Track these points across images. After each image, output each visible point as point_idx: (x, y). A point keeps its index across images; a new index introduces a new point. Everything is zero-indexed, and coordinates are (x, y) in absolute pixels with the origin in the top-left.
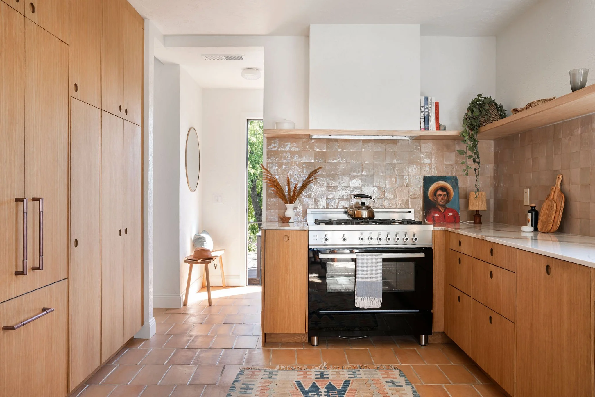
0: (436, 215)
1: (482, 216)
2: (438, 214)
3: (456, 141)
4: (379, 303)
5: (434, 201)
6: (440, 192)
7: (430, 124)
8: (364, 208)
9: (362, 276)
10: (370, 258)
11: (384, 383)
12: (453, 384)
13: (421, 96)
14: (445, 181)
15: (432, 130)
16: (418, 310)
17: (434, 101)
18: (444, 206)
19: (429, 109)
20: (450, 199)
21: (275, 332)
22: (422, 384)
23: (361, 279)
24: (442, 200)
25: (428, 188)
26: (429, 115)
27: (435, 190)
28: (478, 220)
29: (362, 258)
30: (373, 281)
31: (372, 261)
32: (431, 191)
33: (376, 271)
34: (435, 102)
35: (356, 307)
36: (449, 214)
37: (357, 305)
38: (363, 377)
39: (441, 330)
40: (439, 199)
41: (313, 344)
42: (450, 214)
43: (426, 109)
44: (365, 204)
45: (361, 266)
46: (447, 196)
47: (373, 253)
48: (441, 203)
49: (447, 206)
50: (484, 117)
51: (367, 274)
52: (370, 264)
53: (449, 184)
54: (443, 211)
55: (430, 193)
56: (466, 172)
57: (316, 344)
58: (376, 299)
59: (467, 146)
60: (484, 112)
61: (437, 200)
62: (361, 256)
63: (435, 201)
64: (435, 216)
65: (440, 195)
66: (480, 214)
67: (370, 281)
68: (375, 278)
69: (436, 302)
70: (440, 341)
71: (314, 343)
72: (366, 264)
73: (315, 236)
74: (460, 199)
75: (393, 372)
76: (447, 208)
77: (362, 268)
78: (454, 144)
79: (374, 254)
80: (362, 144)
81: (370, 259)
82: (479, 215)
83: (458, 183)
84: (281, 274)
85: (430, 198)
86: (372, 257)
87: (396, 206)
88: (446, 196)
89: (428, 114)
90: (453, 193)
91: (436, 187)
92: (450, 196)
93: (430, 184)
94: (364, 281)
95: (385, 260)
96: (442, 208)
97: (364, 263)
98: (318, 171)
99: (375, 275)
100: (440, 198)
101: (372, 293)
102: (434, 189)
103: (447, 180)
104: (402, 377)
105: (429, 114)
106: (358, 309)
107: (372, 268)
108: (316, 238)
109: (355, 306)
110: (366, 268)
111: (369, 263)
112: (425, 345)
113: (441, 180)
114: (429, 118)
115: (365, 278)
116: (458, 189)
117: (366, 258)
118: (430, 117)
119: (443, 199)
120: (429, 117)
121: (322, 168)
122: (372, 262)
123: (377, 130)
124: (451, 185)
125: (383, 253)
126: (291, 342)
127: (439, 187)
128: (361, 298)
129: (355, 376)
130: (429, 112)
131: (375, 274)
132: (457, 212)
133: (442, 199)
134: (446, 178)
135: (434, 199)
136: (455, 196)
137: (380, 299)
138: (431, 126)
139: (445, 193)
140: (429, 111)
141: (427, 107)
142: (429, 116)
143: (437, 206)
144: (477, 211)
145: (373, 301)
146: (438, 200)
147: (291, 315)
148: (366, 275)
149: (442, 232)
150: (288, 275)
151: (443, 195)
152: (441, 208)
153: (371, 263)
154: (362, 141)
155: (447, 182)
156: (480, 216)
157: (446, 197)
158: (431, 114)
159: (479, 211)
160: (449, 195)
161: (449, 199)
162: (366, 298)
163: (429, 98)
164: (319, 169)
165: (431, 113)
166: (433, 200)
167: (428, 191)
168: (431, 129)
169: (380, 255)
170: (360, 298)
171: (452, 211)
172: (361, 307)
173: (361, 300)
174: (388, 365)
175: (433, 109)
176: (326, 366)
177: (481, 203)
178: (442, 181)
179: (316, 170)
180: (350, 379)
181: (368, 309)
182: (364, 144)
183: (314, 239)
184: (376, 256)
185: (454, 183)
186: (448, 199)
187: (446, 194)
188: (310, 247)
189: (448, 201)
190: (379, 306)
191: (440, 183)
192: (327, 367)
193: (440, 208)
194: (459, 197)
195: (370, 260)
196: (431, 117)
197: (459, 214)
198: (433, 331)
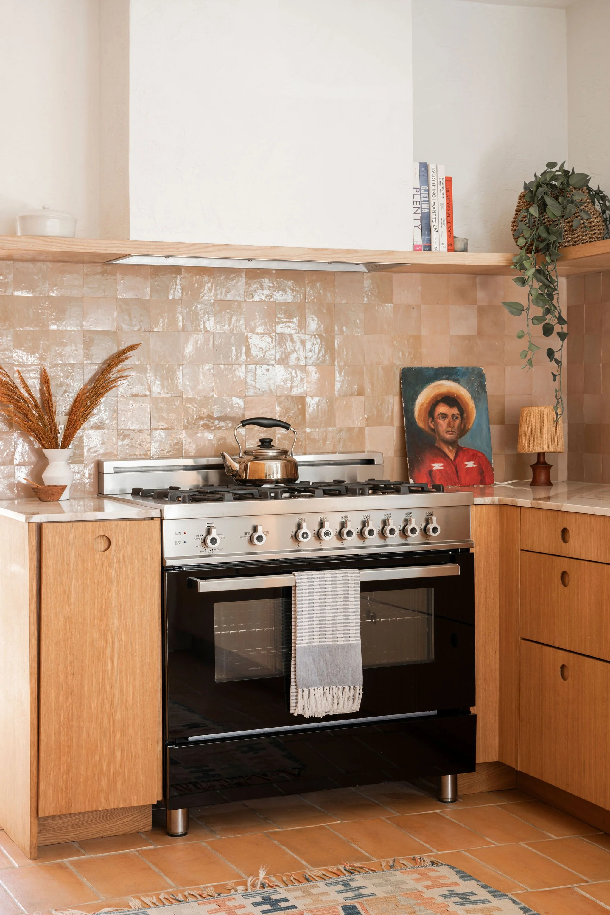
0: (437, 466)
1: (552, 466)
2: (442, 464)
3: (479, 276)
4: (354, 699)
5: (430, 432)
6: (442, 409)
7: (434, 234)
8: (271, 453)
9: (309, 632)
10: (331, 583)
11: (440, 900)
12: (595, 882)
13: (414, 161)
14: (455, 381)
15: (438, 249)
16: (434, 712)
17: (442, 175)
18: (452, 443)
19: (431, 194)
20: (467, 426)
21: (72, 812)
22: (526, 891)
23: (307, 641)
24: (450, 429)
25: (414, 399)
26: (432, 211)
27: (430, 402)
28: (543, 477)
29: (310, 585)
30: (338, 643)
31: (334, 591)
32: (422, 405)
33: (344, 616)
34: (446, 178)
35: (295, 715)
36: (466, 463)
37: (296, 709)
38: (380, 893)
39: (494, 757)
40: (441, 426)
41: (173, 831)
42: (470, 464)
43: (425, 196)
44: (272, 444)
45: (309, 607)
46: (459, 417)
47: (337, 571)
48: (448, 436)
49: (462, 443)
50: (569, 220)
51: (322, 625)
52: (331, 600)
53: (464, 388)
54: (452, 456)
55: (420, 411)
56: (528, 357)
57: (180, 829)
58: (347, 688)
59: (530, 293)
60: (571, 208)
61: (438, 428)
62: (307, 580)
63: (433, 430)
64: (434, 469)
65: (444, 416)
66: (548, 461)
67: (331, 643)
68: (343, 636)
69: (481, 687)
70: (484, 788)
71: (177, 827)
72: (319, 601)
73: (180, 533)
74: (492, 424)
75: (437, 871)
76: (462, 448)
77: (309, 611)
78: (474, 285)
79: (339, 573)
80: (246, 283)
81: (330, 586)
82: (545, 463)
83: (485, 385)
84: (88, 643)
85: (421, 424)
86: (334, 580)
87: (334, 447)
88: (457, 418)
89: (429, 209)
90: (475, 411)
91: (432, 395)
92: (468, 418)
93: (417, 388)
94: (316, 646)
95: (365, 587)
96: (451, 448)
97: (314, 598)
98: (130, 353)
99: (342, 628)
100: (443, 424)
101: (337, 675)
102: (429, 399)
103: (459, 377)
104: (467, 880)
105: (432, 208)
106: (301, 719)
107: (335, 609)
108: (182, 538)
109: (291, 712)
110: (321, 610)
111: (326, 597)
112: (454, 800)
113: (444, 377)
114: (432, 219)
115: (319, 637)
116: (486, 399)
117: (320, 585)
118: (434, 217)
119: (452, 425)
120: (432, 217)
121: (140, 348)
122: (335, 595)
123: (309, 249)
124: (468, 390)
125: (359, 569)
126: (103, 834)
127: (440, 395)
128: (309, 690)
129: (357, 892)
130: (432, 204)
131: (343, 625)
132: (486, 459)
133: (449, 425)
134: (457, 373)
135: (429, 427)
136: (479, 415)
137: (358, 687)
138: (437, 239)
139: (455, 411)
140: (432, 202)
141: (425, 191)
142: (432, 213)
143: (437, 445)
144: (539, 454)
145: (340, 694)
146: (440, 428)
147: (118, 755)
148: (319, 630)
149: (493, 509)
150: (109, 646)
151: (450, 416)
152: (449, 449)
153: (331, 597)
154: (246, 275)
155: (459, 383)
156: (548, 467)
157: (458, 422)
158: (437, 209)
159: (544, 453)
160: (465, 415)
161: (465, 425)
162: (322, 688)
163: (431, 166)
164: (131, 348)
165: (436, 205)
166: (427, 429)
167: (413, 405)
168: (436, 248)
169: (353, 575)
170: (304, 689)
171: (474, 455)
172: (307, 716)
173: (309, 694)
174: (412, 857)
175: (441, 195)
176: (264, 878)
177: (554, 435)
178: (447, 379)
179: (124, 352)
180: (353, 901)
181: (328, 718)
182: (250, 282)
183: (179, 543)
184: (345, 576)
185: (476, 385)
186: (462, 426)
187: (458, 412)
188: (168, 563)
189: (463, 431)
190: (356, 707)
191: (441, 385)
192: (267, 881)
193: (446, 450)
194: (488, 420)
195: (331, 590)
196: (437, 217)
197: (491, 465)
198: (476, 762)
